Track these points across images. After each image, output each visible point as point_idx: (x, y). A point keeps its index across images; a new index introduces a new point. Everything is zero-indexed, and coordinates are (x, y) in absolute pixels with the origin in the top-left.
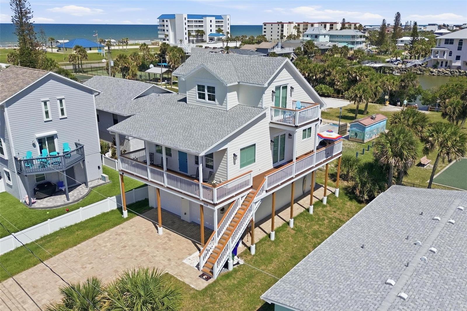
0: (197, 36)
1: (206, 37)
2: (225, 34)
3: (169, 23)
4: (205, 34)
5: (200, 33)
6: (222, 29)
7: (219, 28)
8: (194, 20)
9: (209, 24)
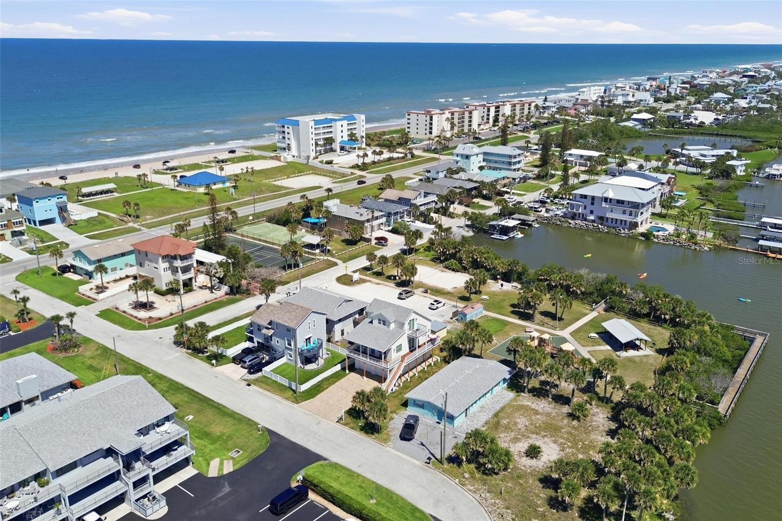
0: (325, 145)
1: (336, 146)
2: (359, 138)
3: (291, 130)
4: (334, 141)
5: (329, 141)
6: (354, 132)
7: (352, 133)
8: (321, 126)
9: (339, 129)
